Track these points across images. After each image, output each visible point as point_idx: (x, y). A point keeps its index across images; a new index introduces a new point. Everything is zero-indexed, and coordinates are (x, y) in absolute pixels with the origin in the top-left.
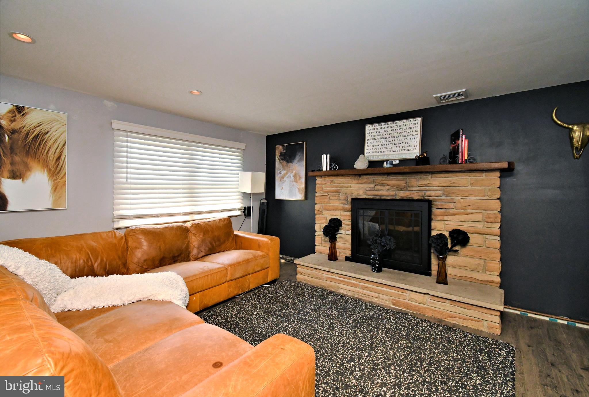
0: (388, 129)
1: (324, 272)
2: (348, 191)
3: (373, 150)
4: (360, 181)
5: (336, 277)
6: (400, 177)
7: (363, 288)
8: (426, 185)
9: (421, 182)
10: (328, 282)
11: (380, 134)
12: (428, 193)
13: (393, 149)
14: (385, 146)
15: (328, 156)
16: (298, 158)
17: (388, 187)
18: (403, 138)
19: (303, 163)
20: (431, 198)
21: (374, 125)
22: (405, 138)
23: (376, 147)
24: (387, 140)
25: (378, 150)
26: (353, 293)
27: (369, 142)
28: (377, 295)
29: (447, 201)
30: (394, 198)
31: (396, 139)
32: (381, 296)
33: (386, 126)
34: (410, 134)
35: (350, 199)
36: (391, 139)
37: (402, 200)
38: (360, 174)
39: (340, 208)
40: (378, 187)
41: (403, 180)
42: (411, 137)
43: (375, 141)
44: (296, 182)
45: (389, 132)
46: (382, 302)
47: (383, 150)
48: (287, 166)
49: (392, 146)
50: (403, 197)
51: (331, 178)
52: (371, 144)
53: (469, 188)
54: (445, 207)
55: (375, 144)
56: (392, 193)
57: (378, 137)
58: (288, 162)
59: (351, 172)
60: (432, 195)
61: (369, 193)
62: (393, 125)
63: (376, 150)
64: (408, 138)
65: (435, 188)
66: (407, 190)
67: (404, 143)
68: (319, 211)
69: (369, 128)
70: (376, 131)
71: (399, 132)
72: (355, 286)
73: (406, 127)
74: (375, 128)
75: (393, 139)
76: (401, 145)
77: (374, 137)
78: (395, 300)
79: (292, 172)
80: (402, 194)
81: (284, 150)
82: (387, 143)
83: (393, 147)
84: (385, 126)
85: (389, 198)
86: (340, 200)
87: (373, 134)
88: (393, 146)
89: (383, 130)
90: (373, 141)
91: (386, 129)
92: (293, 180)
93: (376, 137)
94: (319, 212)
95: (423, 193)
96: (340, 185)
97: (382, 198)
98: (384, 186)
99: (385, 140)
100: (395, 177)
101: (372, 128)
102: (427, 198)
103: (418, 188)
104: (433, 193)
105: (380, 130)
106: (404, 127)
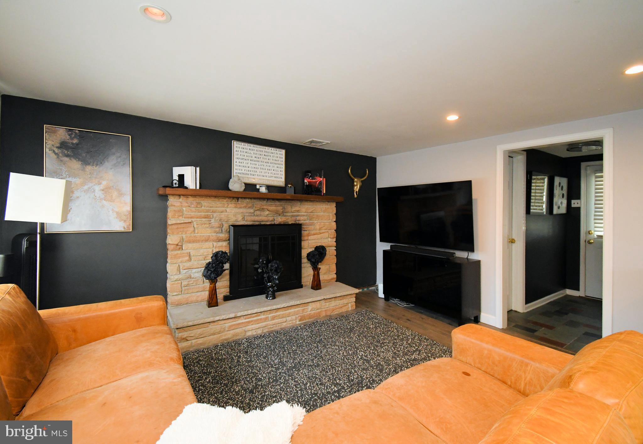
0: (258, 153)
1: (223, 322)
2: (223, 216)
3: (243, 172)
4: (238, 206)
5: (242, 320)
6: (278, 203)
7: (273, 318)
8: (298, 211)
9: (294, 209)
10: (231, 332)
11: (249, 155)
12: (298, 218)
13: (263, 174)
14: (255, 170)
16: (113, 160)
17: (267, 212)
18: (271, 165)
19: (128, 170)
20: (300, 222)
21: (242, 144)
22: (273, 165)
23: (246, 168)
24: (257, 163)
25: (248, 172)
26: (262, 329)
27: (238, 161)
28: (284, 319)
29: (310, 224)
30: (273, 223)
31: (265, 164)
32: (289, 318)
33: (256, 149)
34: (276, 162)
35: (226, 226)
36: (260, 163)
37: (279, 225)
38: (236, 197)
39: (211, 238)
40: (258, 213)
41: (281, 205)
42: (278, 166)
43: (245, 161)
44: (112, 200)
45: (258, 156)
46: (290, 324)
47: (253, 173)
48: (83, 170)
49: (261, 170)
50: (281, 222)
51: (198, 200)
52: (240, 164)
53: (322, 214)
54: (309, 229)
55: (244, 165)
56: (271, 219)
57: (247, 158)
58: (85, 162)
59: (224, 192)
60: (302, 219)
61: (249, 218)
62: (262, 150)
63: (245, 172)
64: (276, 166)
65: (303, 213)
66: (283, 216)
67: (272, 170)
68: (177, 245)
69: (237, 145)
70: (245, 151)
71: (267, 158)
72: (266, 319)
73: (273, 155)
74: (244, 147)
75: (263, 164)
76: (270, 172)
77: (243, 157)
78: (300, 316)
79: (100, 184)
80: (279, 220)
81: (72, 139)
82: (257, 166)
83: (263, 172)
84: (254, 148)
85: (268, 223)
86: (213, 227)
87: (242, 154)
88: (263, 171)
89: (252, 152)
90: (242, 161)
91: (255, 152)
92: (103, 196)
93: (245, 158)
94: (178, 247)
95: (294, 218)
96: (212, 209)
97: (262, 223)
98: (264, 211)
99: (255, 163)
100: (273, 203)
101: (241, 146)
102: (297, 222)
103: (291, 214)
104: (302, 218)
105: (250, 151)
106: (272, 155)
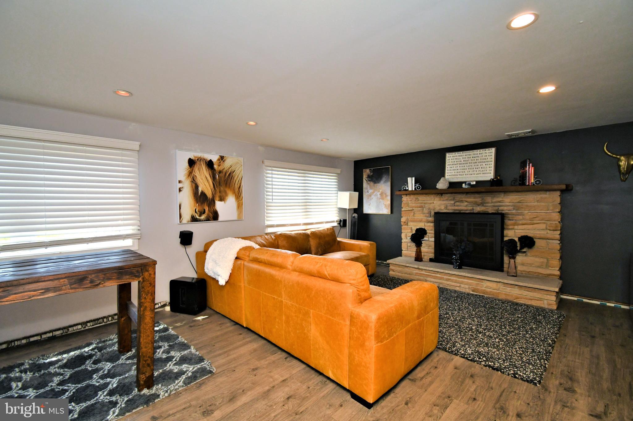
0: (466, 157)
1: (413, 269)
2: (431, 206)
3: (453, 174)
4: (442, 199)
5: (423, 272)
6: (477, 195)
7: (448, 280)
8: (500, 202)
9: (495, 200)
10: (417, 277)
11: (459, 160)
12: (501, 208)
13: (471, 173)
14: (463, 171)
15: (414, 178)
16: (384, 179)
17: (466, 203)
18: (479, 164)
19: (389, 184)
20: (503, 212)
21: (453, 153)
22: (481, 164)
23: (455, 171)
24: (466, 165)
25: (457, 174)
26: (438, 284)
27: (449, 167)
28: (458, 285)
29: (517, 214)
30: (472, 212)
31: (473, 164)
32: (462, 286)
33: (464, 154)
34: (485, 160)
35: (433, 213)
36: (469, 164)
37: (479, 213)
38: (441, 193)
39: (423, 220)
40: (458, 203)
41: (480, 197)
42: (487, 163)
43: (455, 166)
44: (383, 199)
45: (466, 159)
46: (463, 290)
47: (462, 173)
48: (374, 186)
49: (469, 170)
50: (480, 211)
51: (416, 196)
52: (451, 169)
53: (536, 204)
54: (515, 219)
55: (454, 168)
56: (470, 208)
57: (457, 163)
58: (375, 183)
59: (433, 191)
60: (505, 209)
61: (450, 208)
62: (470, 153)
63: (455, 174)
64: (484, 164)
65: (507, 204)
66: (483, 206)
67: (480, 168)
68: (405, 222)
69: (449, 156)
70: (455, 158)
71: (475, 159)
72: (441, 278)
73: (482, 155)
74: (455, 155)
75: (471, 164)
76: (478, 170)
77: (453, 163)
78: (474, 288)
79: (379, 191)
80: (478, 209)
81: (371, 173)
82: (466, 167)
83: (471, 172)
84: (463, 154)
85: (467, 212)
86: (425, 213)
87: (452, 161)
88: (471, 170)
89: (461, 158)
90: (452, 166)
91: (464, 157)
92: (380, 197)
93: (455, 163)
94: (405, 224)
95: (497, 208)
96: (424, 202)
97: (462, 212)
98: (463, 202)
99: (463, 165)
100: (473, 196)
101: (452, 156)
102: (500, 212)
103: (493, 204)
104: (505, 208)
105: (459, 157)
106: (480, 155)
